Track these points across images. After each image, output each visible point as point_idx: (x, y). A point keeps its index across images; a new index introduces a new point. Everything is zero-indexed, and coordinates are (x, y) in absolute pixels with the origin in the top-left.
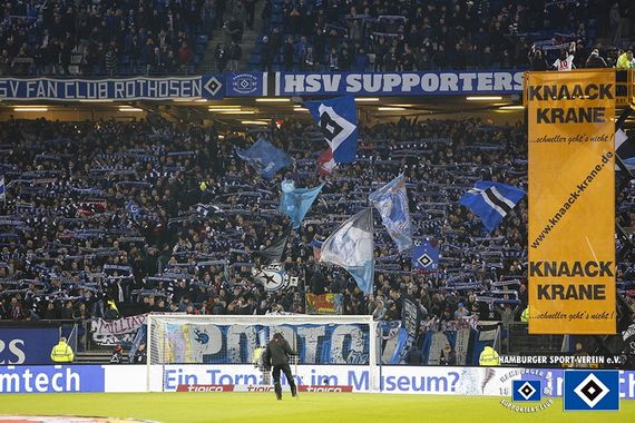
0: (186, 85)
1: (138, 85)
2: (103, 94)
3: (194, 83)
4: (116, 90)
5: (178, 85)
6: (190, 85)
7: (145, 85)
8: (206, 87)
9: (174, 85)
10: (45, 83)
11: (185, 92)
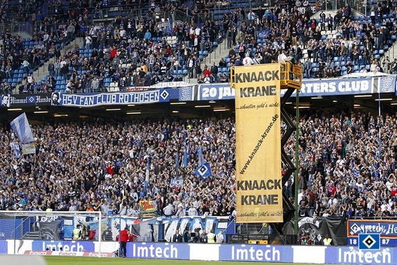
0: (152, 95)
1: (130, 96)
2: (114, 100)
3: (156, 94)
4: (120, 98)
5: (148, 95)
6: (154, 95)
7: (133, 96)
8: (161, 95)
9: (147, 95)
10: (88, 98)
11: (152, 99)
